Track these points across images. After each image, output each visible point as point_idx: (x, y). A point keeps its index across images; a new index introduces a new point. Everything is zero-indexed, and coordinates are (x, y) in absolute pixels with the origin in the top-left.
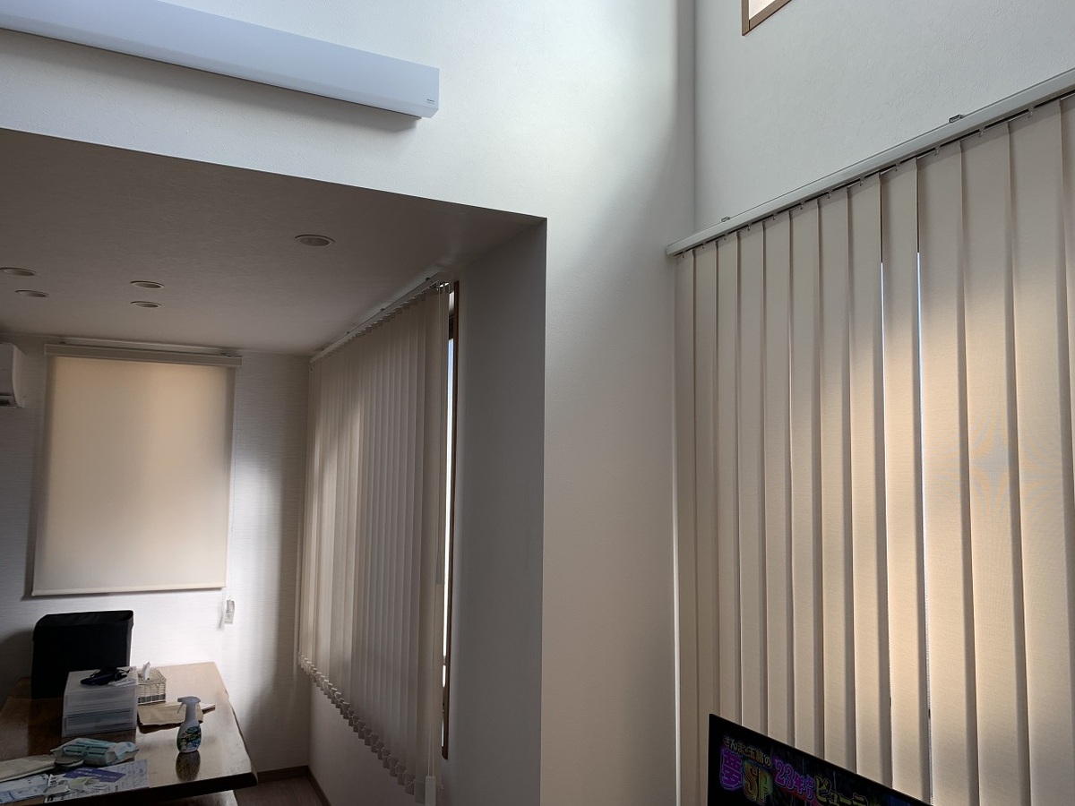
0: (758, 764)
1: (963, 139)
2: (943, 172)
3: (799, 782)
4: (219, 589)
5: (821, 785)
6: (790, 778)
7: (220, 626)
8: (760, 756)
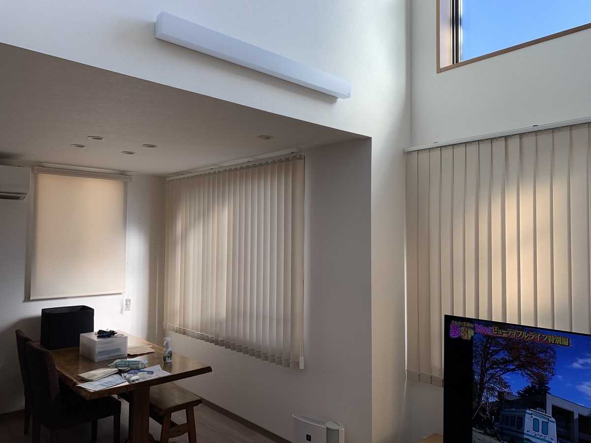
0: (467, 327)
1: (537, 133)
2: (529, 141)
3: (485, 330)
4: (120, 294)
5: (494, 329)
6: (481, 329)
8: (469, 324)
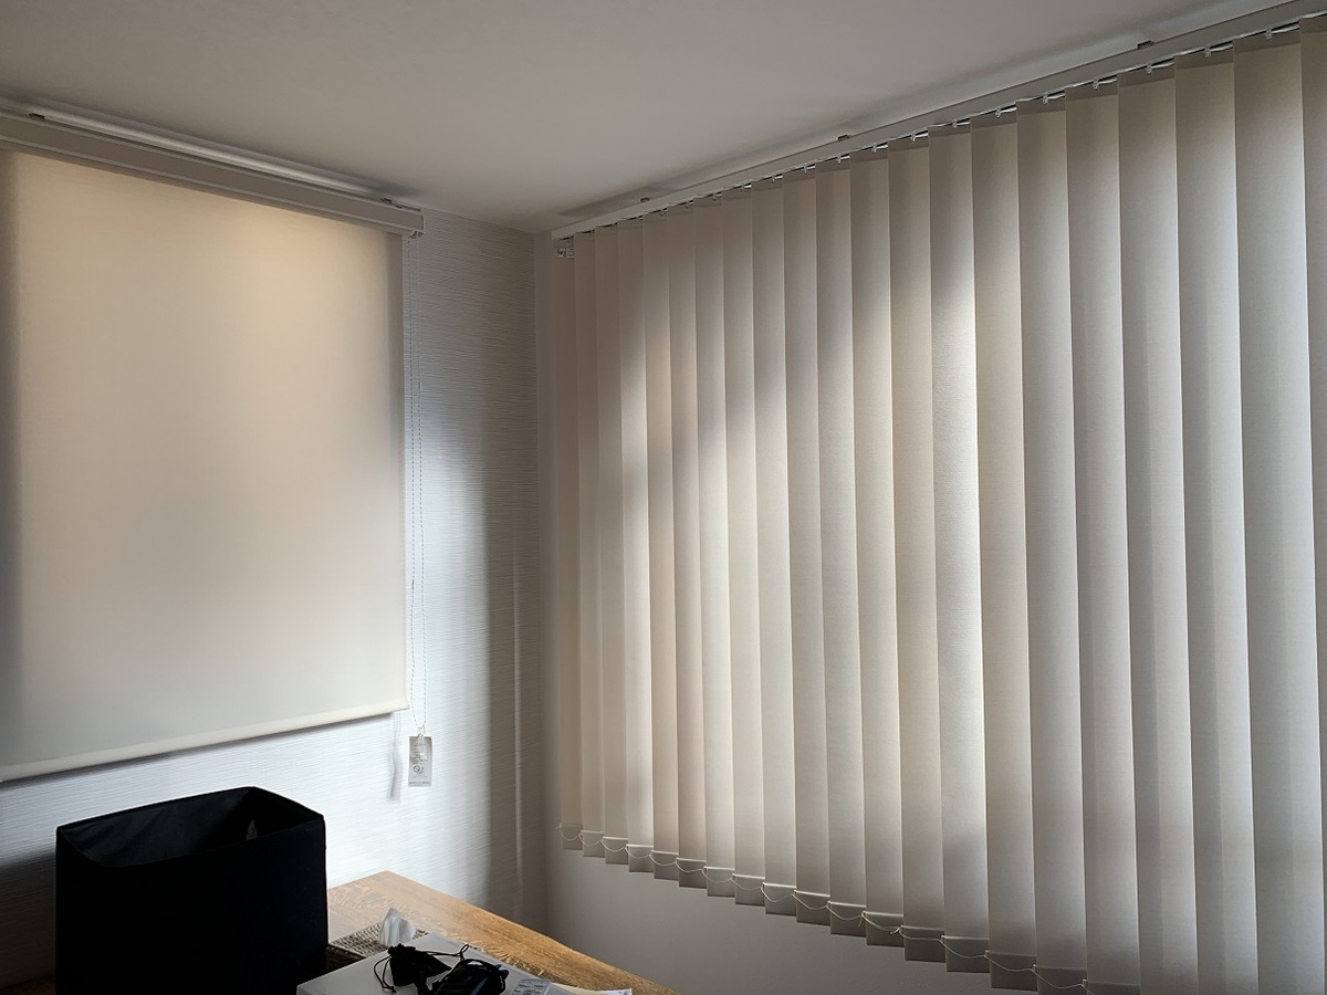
4: (386, 715)
7: (393, 793)
